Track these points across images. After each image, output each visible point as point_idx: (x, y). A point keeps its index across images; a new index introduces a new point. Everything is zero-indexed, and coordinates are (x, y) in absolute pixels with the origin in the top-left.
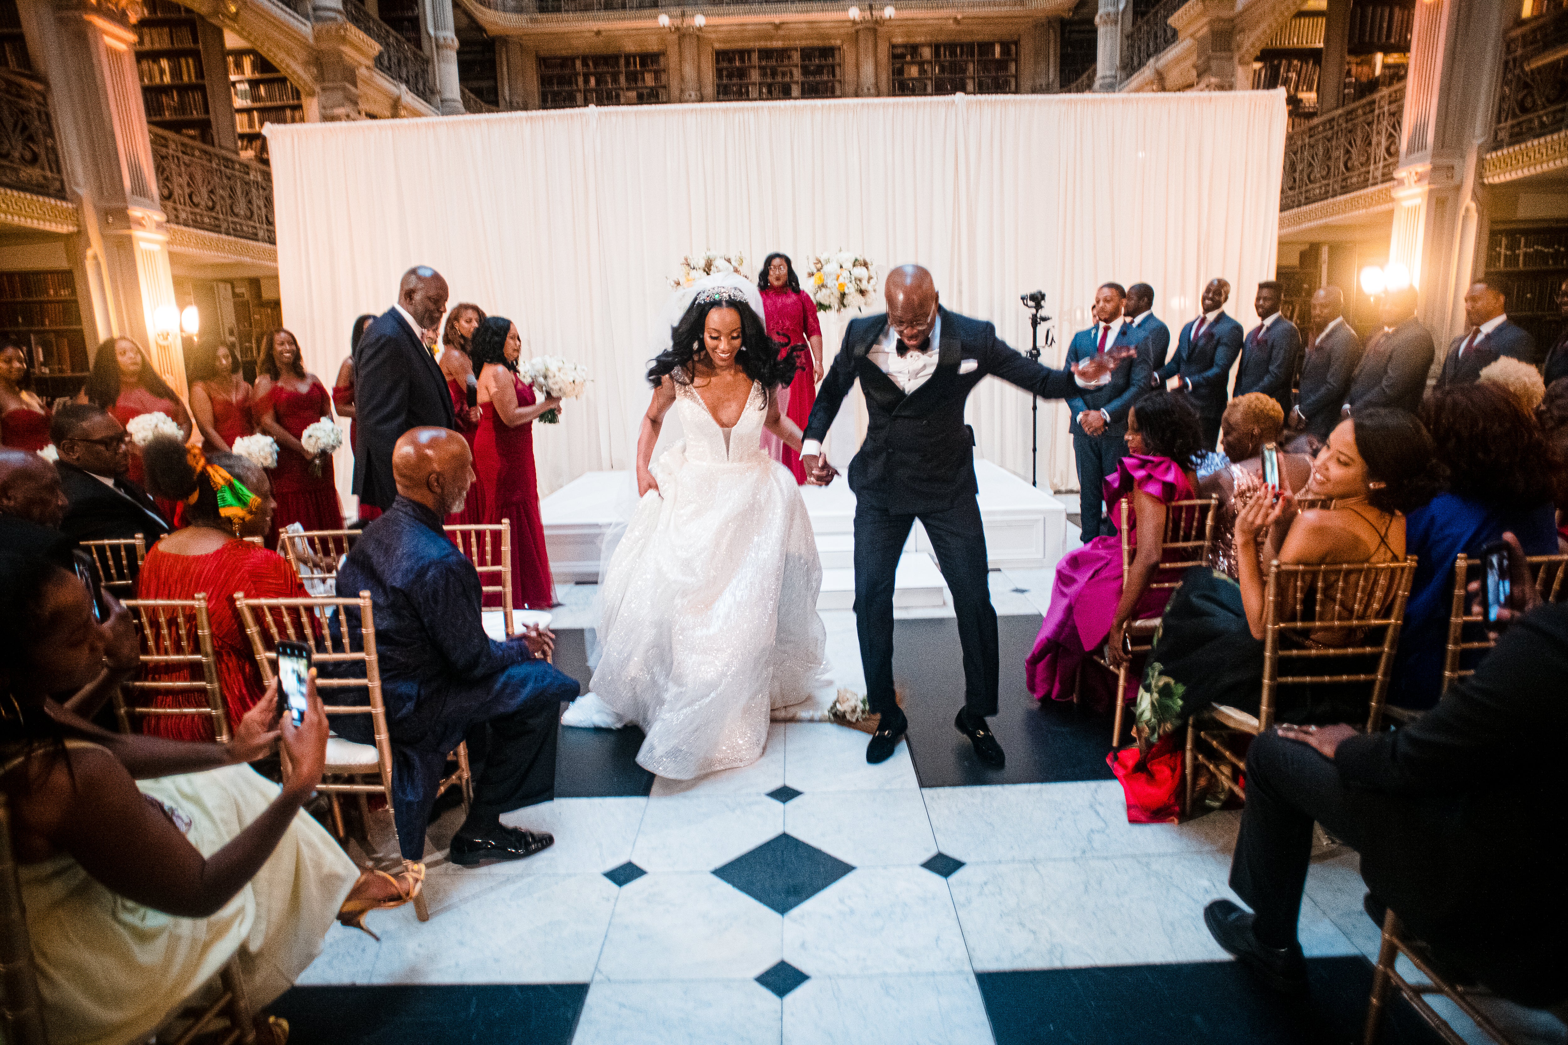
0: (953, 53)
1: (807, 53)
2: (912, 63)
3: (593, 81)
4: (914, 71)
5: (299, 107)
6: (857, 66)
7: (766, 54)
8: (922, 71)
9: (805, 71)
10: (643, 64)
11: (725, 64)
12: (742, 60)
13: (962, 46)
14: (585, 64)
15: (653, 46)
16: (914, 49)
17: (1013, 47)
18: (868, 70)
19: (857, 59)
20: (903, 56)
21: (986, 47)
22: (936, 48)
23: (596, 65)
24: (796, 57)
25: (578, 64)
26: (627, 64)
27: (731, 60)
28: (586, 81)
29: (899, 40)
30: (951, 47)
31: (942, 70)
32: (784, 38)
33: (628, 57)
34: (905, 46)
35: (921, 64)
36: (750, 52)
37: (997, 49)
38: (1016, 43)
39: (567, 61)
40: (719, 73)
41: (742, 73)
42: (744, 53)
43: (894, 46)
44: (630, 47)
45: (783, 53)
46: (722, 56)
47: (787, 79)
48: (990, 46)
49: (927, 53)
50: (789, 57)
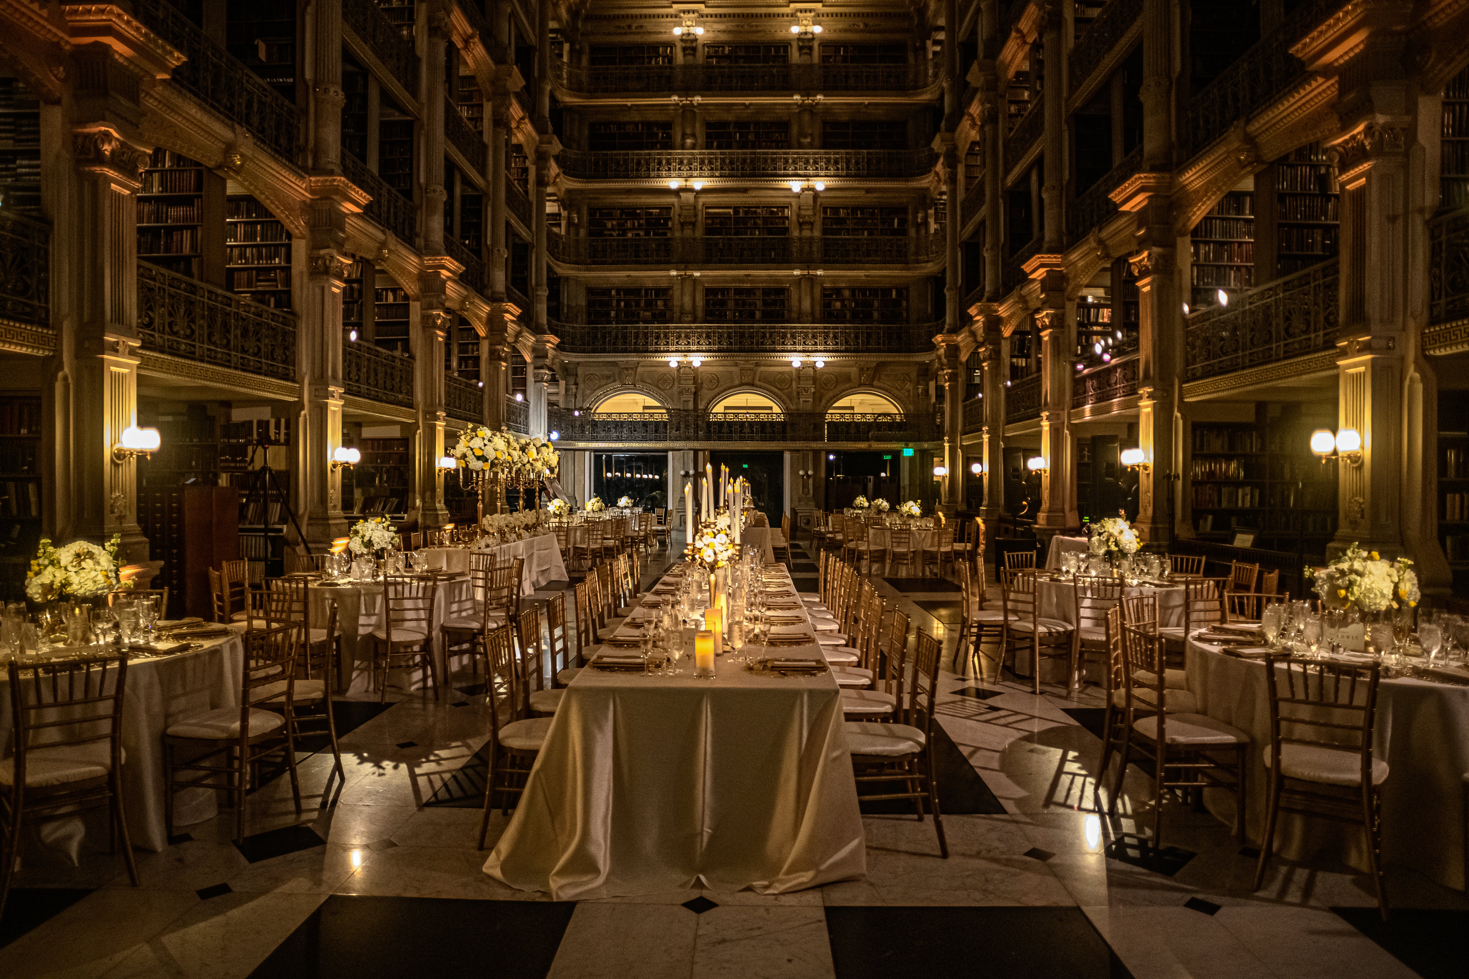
0: (864, 294)
1: (766, 292)
2: (836, 300)
3: (622, 304)
4: (838, 304)
5: (478, 344)
6: (800, 301)
7: (739, 291)
8: (843, 305)
9: (765, 303)
10: (657, 295)
11: (711, 297)
12: (723, 295)
13: (870, 290)
14: (618, 293)
15: (664, 284)
16: (838, 291)
17: (904, 291)
18: (806, 305)
19: (800, 297)
20: (830, 295)
21: (887, 291)
22: (853, 290)
23: (625, 295)
24: (759, 294)
25: (613, 292)
26: (646, 294)
27: (716, 295)
28: (618, 304)
29: (828, 285)
30: (863, 290)
31: (856, 305)
32: (752, 282)
33: (648, 290)
34: (832, 289)
35: (842, 301)
36: (728, 289)
37: (894, 293)
38: (907, 289)
39: (607, 291)
40: (707, 302)
41: (723, 303)
42: (724, 291)
43: (824, 289)
44: (649, 284)
45: (750, 291)
46: (709, 292)
47: (752, 308)
48: (890, 290)
49: (847, 293)
50: (754, 294)
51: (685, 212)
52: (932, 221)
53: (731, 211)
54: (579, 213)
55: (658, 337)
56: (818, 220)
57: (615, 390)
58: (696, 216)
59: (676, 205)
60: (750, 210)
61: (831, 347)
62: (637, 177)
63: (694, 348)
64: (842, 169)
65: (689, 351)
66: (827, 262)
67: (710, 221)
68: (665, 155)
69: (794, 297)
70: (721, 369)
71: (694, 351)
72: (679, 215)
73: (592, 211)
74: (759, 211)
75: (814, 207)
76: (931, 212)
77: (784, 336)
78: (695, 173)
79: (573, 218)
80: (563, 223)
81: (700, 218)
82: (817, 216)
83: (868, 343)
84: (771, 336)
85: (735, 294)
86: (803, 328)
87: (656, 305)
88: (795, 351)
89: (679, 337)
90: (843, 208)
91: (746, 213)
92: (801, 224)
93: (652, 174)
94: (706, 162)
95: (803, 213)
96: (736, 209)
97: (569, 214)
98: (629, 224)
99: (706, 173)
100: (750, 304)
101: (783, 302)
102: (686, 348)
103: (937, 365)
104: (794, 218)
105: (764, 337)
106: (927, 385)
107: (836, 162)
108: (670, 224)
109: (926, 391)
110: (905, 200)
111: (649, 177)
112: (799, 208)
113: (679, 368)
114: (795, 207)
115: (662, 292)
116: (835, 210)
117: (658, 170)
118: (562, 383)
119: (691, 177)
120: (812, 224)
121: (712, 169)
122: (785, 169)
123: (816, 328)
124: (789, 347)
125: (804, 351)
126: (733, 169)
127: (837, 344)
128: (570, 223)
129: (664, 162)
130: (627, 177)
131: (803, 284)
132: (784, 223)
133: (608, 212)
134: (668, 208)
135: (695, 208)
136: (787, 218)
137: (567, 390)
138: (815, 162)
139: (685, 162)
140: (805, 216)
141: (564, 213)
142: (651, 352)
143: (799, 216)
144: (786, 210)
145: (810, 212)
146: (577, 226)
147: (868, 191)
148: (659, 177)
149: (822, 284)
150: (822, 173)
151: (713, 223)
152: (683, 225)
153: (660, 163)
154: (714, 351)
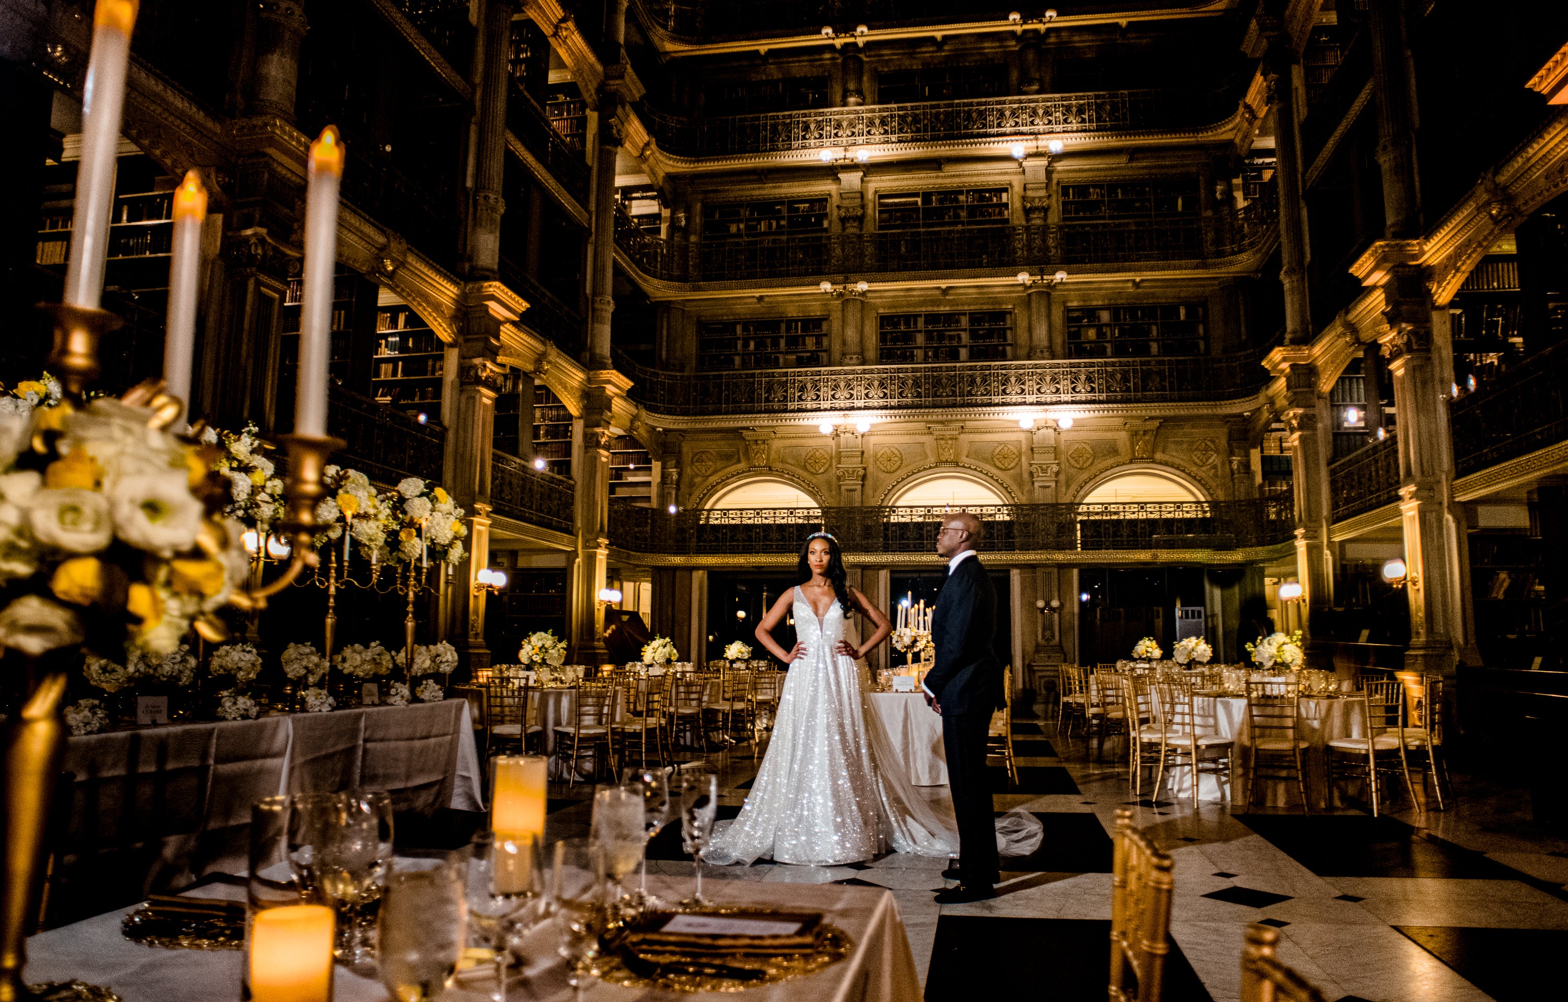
51: (846, 203)
52: (1239, 195)
53: (919, 200)
54: (688, 211)
55: (802, 389)
56: (1055, 204)
57: (739, 475)
58: (863, 206)
59: (834, 193)
60: (948, 195)
61: (1082, 397)
62: (772, 150)
63: (860, 403)
64: (1091, 121)
65: (852, 408)
66: (1070, 261)
67: (885, 216)
68: (813, 117)
69: (1022, 323)
70: (906, 439)
71: (859, 409)
72: (838, 207)
73: (708, 210)
74: (962, 198)
75: (1048, 185)
76: (1237, 181)
77: (1006, 381)
78: (860, 140)
79: (679, 219)
80: (664, 227)
81: (870, 211)
82: (1054, 198)
83: (1144, 389)
84: (984, 380)
85: (926, 323)
86: (1036, 367)
87: (804, 344)
88: (1024, 404)
89: (836, 387)
90: (1095, 187)
91: (941, 201)
92: (1027, 212)
93: (795, 144)
94: (877, 122)
95: (1030, 193)
96: (927, 196)
97: (673, 213)
98: (763, 227)
99: (877, 138)
100: (951, 338)
101: (1002, 334)
102: (848, 404)
103: (1265, 415)
104: (1017, 204)
105: (972, 382)
106: (1247, 455)
107: (1080, 111)
108: (826, 224)
109: (1246, 465)
110: (1194, 169)
111: (790, 149)
112: (1025, 189)
113: (836, 434)
114: (1017, 188)
115: (813, 325)
116: (1081, 189)
117: (804, 138)
118: (656, 466)
119: (854, 144)
120: (1046, 210)
121: (886, 132)
122: (999, 125)
123: (1058, 366)
124: (1015, 398)
125: (1039, 403)
126: (918, 130)
127: (1093, 390)
128: (674, 227)
129: (812, 126)
130: (756, 149)
131: (1034, 305)
132: (1001, 213)
133: (732, 210)
134: (822, 201)
135: (862, 195)
136: (1006, 205)
137: (664, 476)
138: (1047, 113)
139: (845, 124)
140: (1033, 199)
141: (666, 213)
142: (793, 411)
143: (1024, 198)
144: (1004, 195)
145: (1042, 193)
146: (686, 232)
147: (1134, 153)
148: (804, 147)
149: (1064, 303)
150: (1059, 128)
151: (890, 218)
152: (843, 220)
153: (806, 128)
154: (892, 408)
